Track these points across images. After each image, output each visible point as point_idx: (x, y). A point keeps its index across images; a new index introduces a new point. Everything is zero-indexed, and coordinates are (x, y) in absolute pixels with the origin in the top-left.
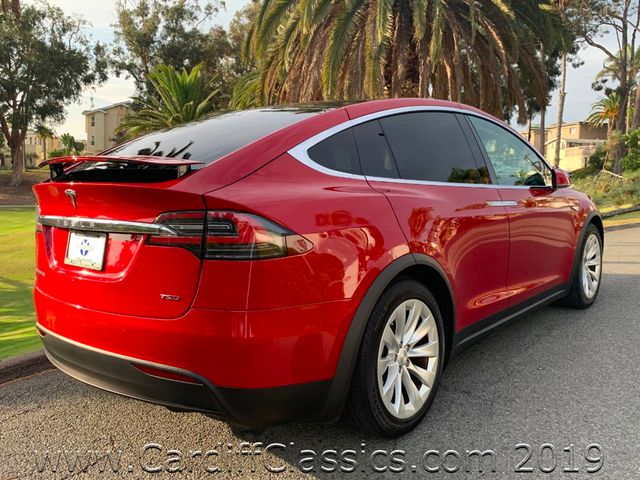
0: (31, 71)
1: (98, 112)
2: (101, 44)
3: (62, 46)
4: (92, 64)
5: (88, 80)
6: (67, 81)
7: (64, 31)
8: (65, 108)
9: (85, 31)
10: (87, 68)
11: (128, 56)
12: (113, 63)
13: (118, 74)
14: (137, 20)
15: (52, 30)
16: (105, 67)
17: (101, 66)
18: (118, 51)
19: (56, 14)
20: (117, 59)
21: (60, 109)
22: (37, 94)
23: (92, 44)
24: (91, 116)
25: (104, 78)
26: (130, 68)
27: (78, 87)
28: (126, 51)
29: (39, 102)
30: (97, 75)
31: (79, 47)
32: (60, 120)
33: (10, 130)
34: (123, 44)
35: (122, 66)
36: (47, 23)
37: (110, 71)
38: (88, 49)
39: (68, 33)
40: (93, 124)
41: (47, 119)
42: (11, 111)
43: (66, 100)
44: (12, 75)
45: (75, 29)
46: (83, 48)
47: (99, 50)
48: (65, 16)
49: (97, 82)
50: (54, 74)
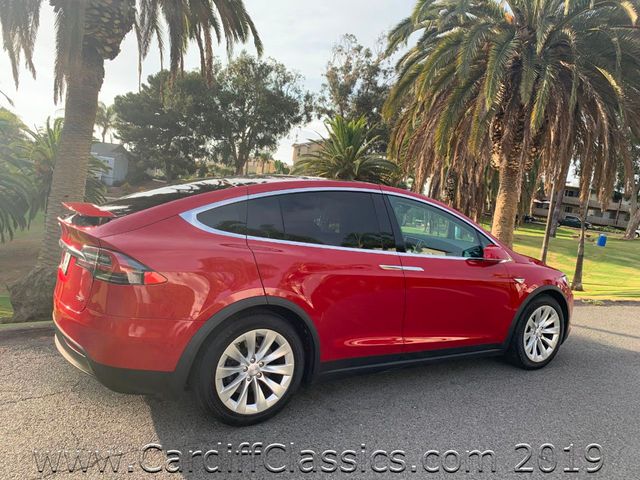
0: (257, 111)
1: (303, 145)
2: (310, 93)
3: (281, 93)
4: (302, 109)
5: (297, 120)
6: (282, 121)
7: (285, 82)
8: (278, 141)
9: (299, 84)
10: (298, 111)
11: (330, 104)
12: (318, 108)
13: (319, 117)
14: (340, 74)
15: (276, 82)
16: (311, 110)
17: (308, 110)
18: (323, 99)
19: (280, 69)
20: (321, 105)
21: (274, 142)
22: (260, 128)
23: (304, 93)
24: (298, 147)
25: (309, 119)
26: (330, 113)
27: (289, 126)
28: (328, 98)
29: (260, 135)
30: (304, 118)
31: (294, 95)
32: (274, 149)
33: (237, 154)
34: (327, 94)
35: (324, 111)
36: (273, 75)
37: (313, 114)
38: (299, 97)
39: (288, 84)
40: (299, 155)
41: (265, 148)
42: (240, 140)
43: (279, 135)
44: (244, 114)
45: (292, 82)
46: (297, 95)
47: (308, 97)
48: (287, 71)
49: (303, 122)
50: (273, 114)
